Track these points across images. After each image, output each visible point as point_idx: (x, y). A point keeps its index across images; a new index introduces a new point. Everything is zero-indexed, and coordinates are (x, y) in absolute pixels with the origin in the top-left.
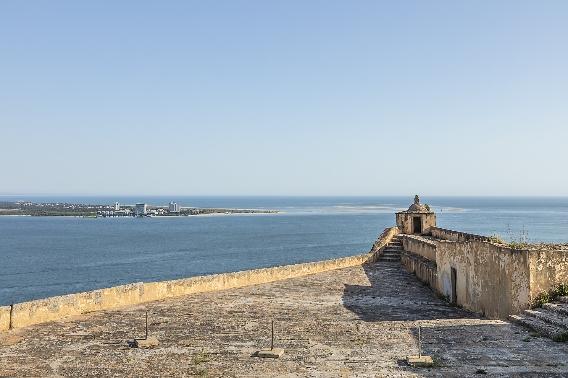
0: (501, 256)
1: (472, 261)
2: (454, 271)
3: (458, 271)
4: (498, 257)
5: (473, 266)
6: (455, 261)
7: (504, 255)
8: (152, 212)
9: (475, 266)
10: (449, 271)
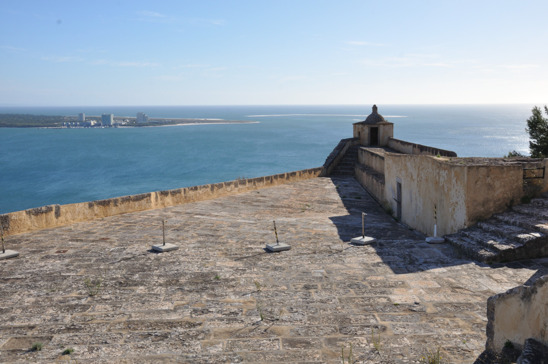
0: (441, 172)
1: (415, 177)
2: (399, 185)
3: (403, 186)
4: (439, 173)
5: (416, 181)
6: (400, 175)
7: (443, 171)
8: (119, 122)
9: (418, 181)
10: (396, 186)
